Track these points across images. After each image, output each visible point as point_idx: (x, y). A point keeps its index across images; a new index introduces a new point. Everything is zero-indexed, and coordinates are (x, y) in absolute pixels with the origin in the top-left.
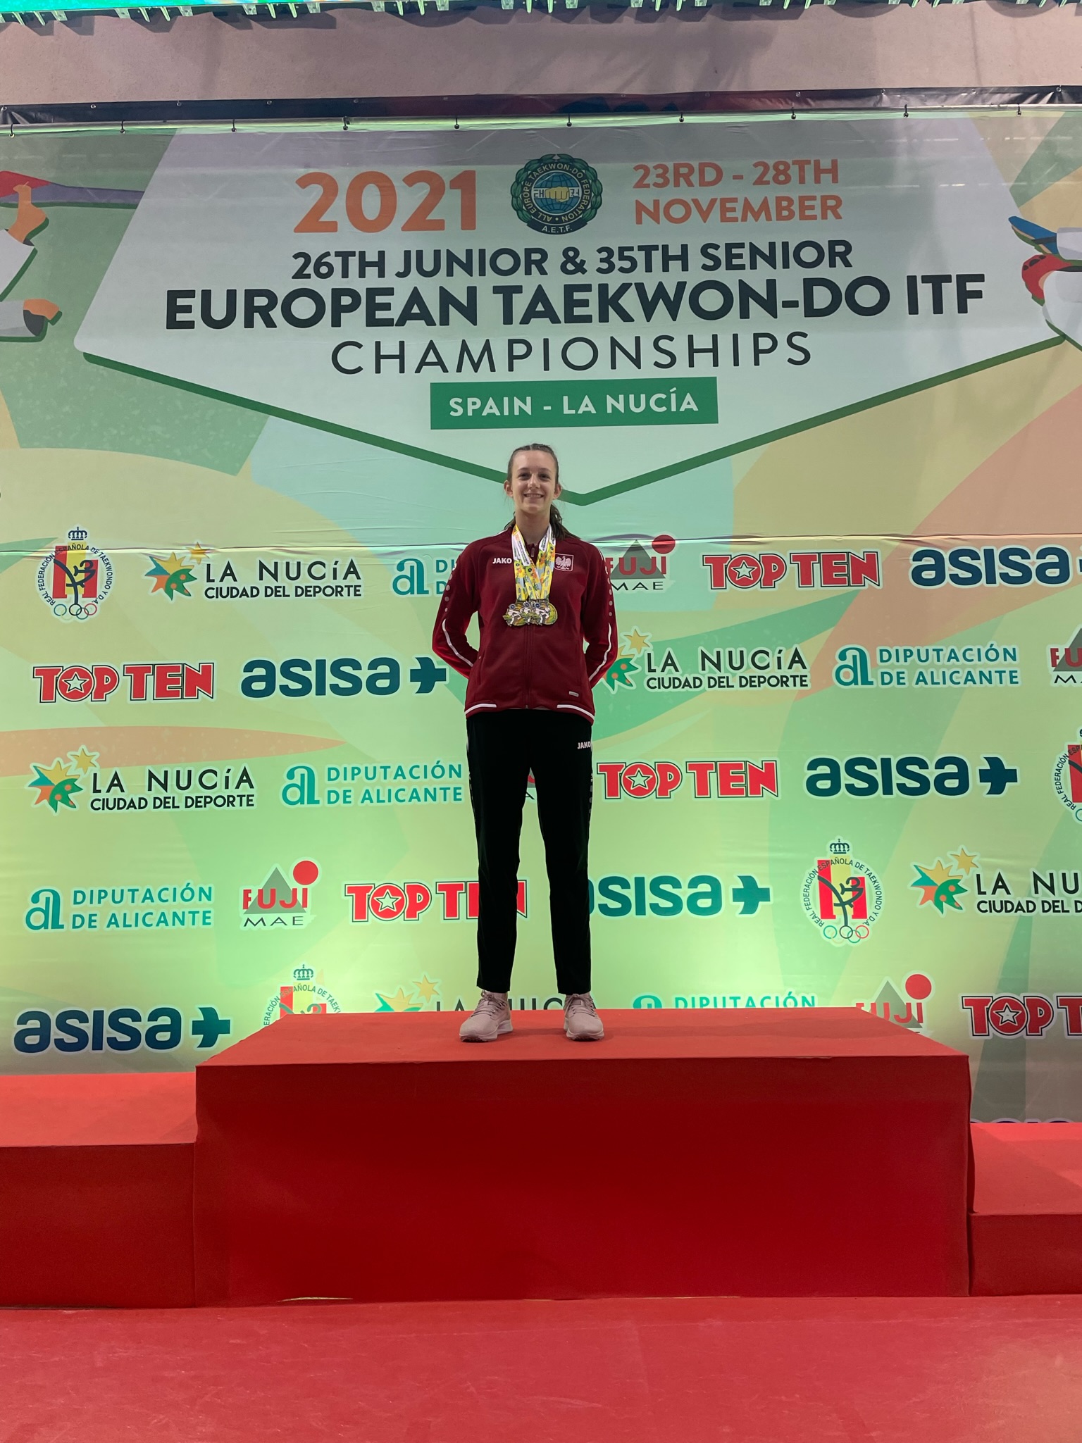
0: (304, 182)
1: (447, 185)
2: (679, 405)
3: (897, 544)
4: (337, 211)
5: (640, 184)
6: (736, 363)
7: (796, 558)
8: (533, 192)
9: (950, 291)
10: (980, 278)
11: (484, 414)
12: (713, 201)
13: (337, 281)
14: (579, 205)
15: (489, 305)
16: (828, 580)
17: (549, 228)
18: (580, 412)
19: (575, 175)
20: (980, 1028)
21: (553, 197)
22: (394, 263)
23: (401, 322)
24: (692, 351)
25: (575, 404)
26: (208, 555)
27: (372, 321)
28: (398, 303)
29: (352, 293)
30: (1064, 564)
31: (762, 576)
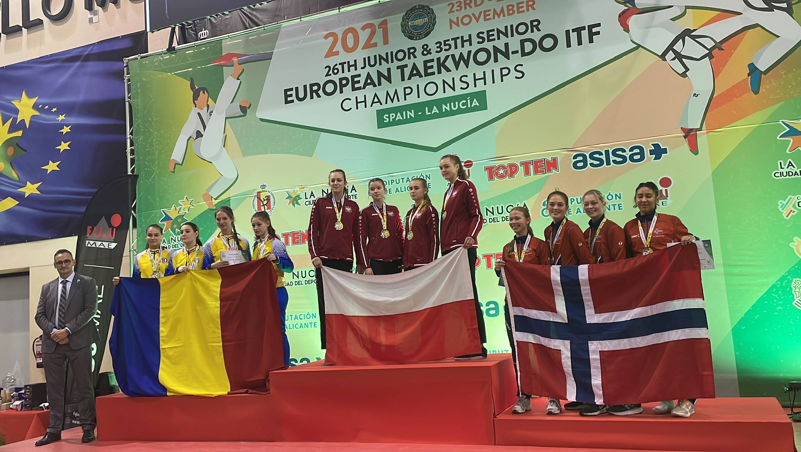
0: (326, 37)
1: (377, 28)
2: (471, 104)
3: (566, 152)
4: (339, 47)
5: (451, 11)
6: (494, 82)
7: (522, 164)
8: (409, 24)
9: (585, 34)
10: (599, 25)
11: (397, 120)
12: (481, 13)
13: (340, 75)
14: (427, 26)
15: (396, 74)
16: (536, 172)
17: (416, 38)
18: (433, 113)
19: (425, 13)
21: (417, 24)
22: (360, 64)
23: (364, 88)
24: (475, 80)
25: (430, 111)
26: (305, 189)
27: (354, 89)
28: (362, 79)
29: (346, 79)
30: (642, 153)
31: (509, 172)
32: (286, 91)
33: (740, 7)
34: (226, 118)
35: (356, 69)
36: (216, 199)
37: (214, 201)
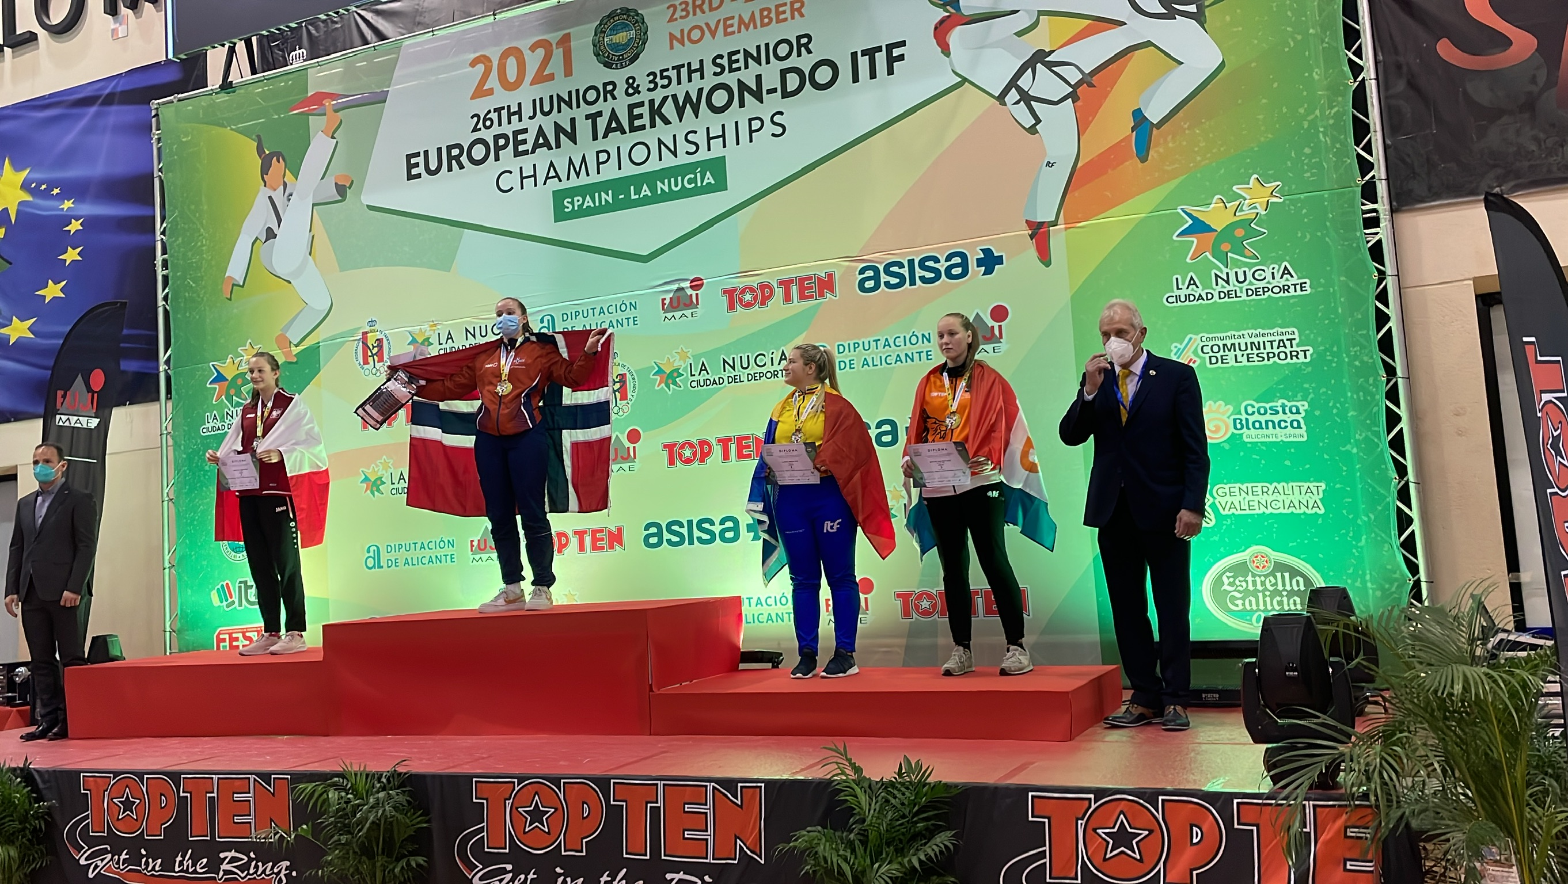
0: (473, 64)
1: (554, 46)
2: (702, 181)
3: (847, 263)
4: (493, 82)
5: (671, 20)
6: (738, 143)
7: (781, 283)
8: (606, 40)
9: (881, 58)
10: (903, 44)
11: (584, 207)
12: (719, 22)
13: (496, 130)
14: (634, 44)
15: (584, 128)
16: (802, 297)
17: (617, 64)
18: (641, 196)
19: (631, 22)
20: (906, 613)
21: (618, 41)
22: (528, 111)
23: (533, 151)
24: (709, 139)
25: (638, 192)
26: (438, 327)
27: (517, 154)
28: (530, 137)
29: (505, 136)
30: (964, 265)
31: (759, 299)
32: (409, 157)
33: (1122, 11)
34: (314, 205)
35: (520, 120)
36: (296, 346)
37: (293, 348)
